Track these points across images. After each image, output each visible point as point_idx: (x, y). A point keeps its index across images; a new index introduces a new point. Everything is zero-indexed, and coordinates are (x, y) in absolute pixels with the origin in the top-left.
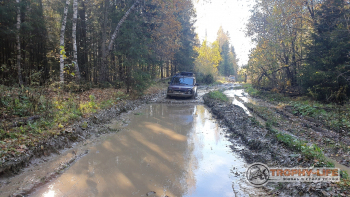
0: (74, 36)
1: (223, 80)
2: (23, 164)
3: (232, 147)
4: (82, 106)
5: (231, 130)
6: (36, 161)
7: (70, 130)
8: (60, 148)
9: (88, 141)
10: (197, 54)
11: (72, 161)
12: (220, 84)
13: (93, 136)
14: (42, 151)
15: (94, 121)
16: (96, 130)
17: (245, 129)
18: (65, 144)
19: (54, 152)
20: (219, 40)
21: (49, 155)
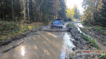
0: (28, 7)
1: (75, 20)
2: (9, 42)
3: (70, 40)
4: (29, 27)
5: (72, 35)
6: (13, 42)
7: (24, 34)
8: (20, 38)
9: (29, 37)
10: (67, 12)
11: (23, 42)
12: (74, 21)
13: (31, 36)
14: (15, 39)
15: (32, 31)
16: (32, 34)
17: (76, 34)
18: (22, 38)
19: (18, 39)
20: (74, 7)
21: (17, 40)
